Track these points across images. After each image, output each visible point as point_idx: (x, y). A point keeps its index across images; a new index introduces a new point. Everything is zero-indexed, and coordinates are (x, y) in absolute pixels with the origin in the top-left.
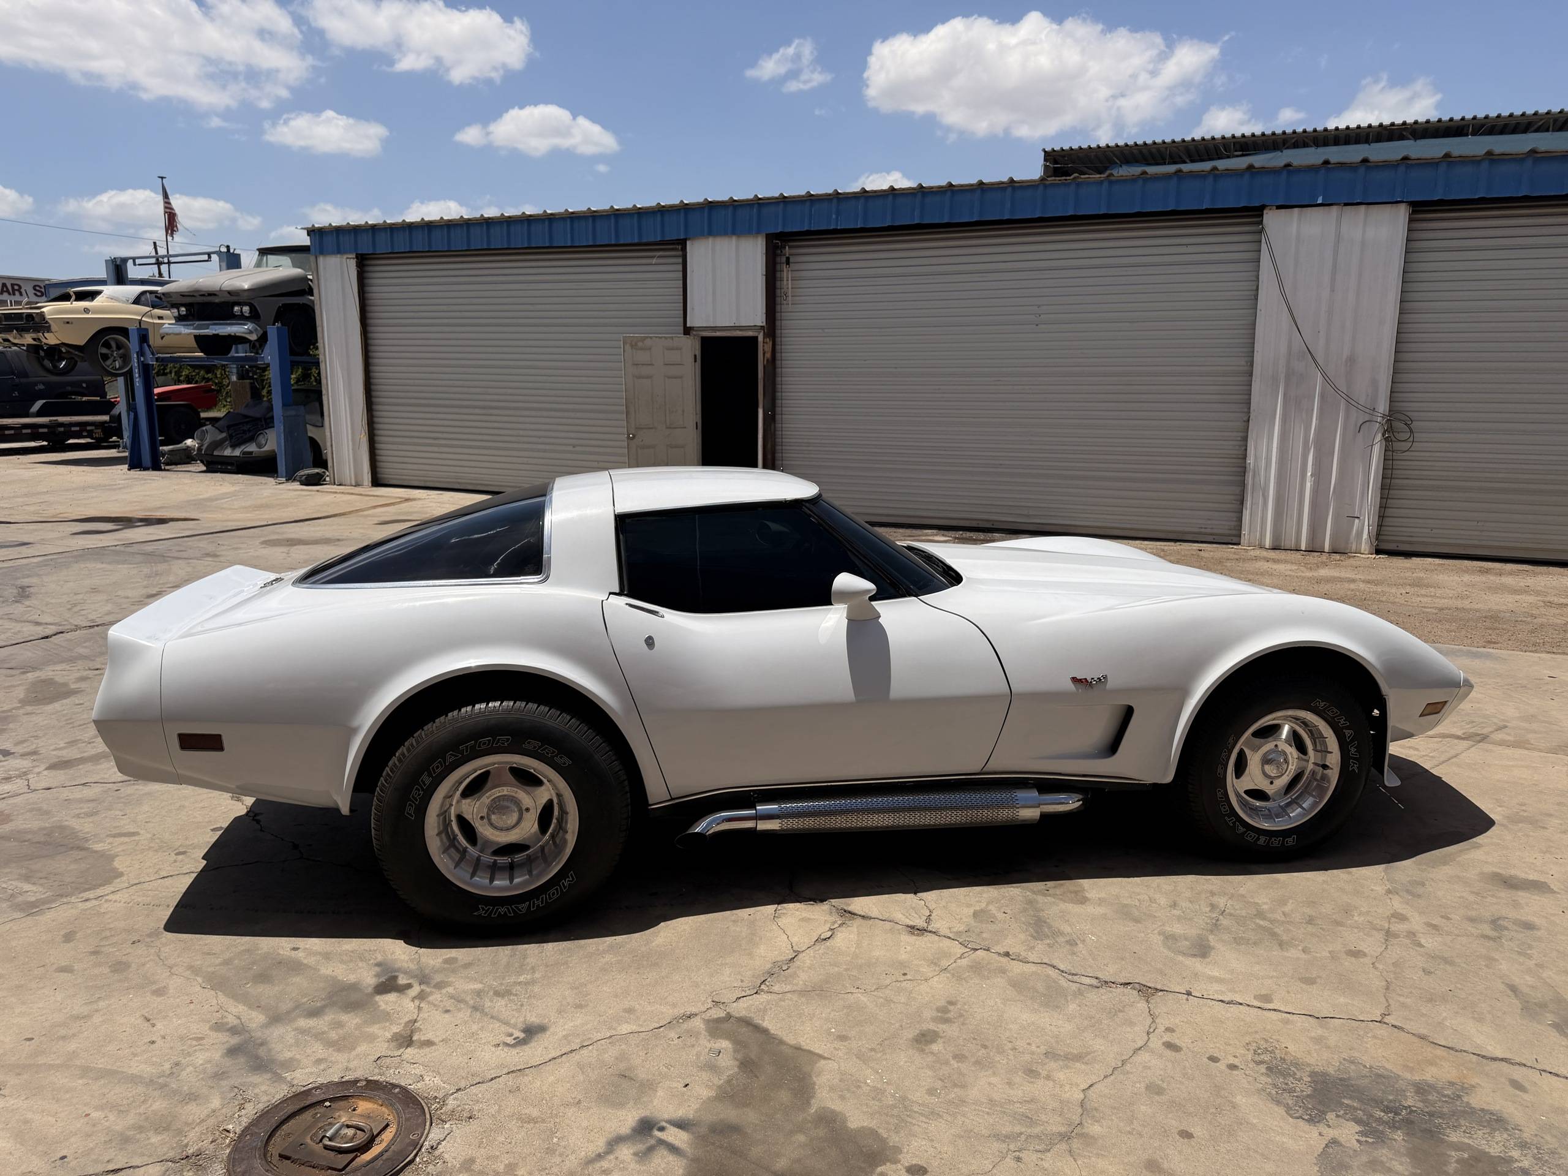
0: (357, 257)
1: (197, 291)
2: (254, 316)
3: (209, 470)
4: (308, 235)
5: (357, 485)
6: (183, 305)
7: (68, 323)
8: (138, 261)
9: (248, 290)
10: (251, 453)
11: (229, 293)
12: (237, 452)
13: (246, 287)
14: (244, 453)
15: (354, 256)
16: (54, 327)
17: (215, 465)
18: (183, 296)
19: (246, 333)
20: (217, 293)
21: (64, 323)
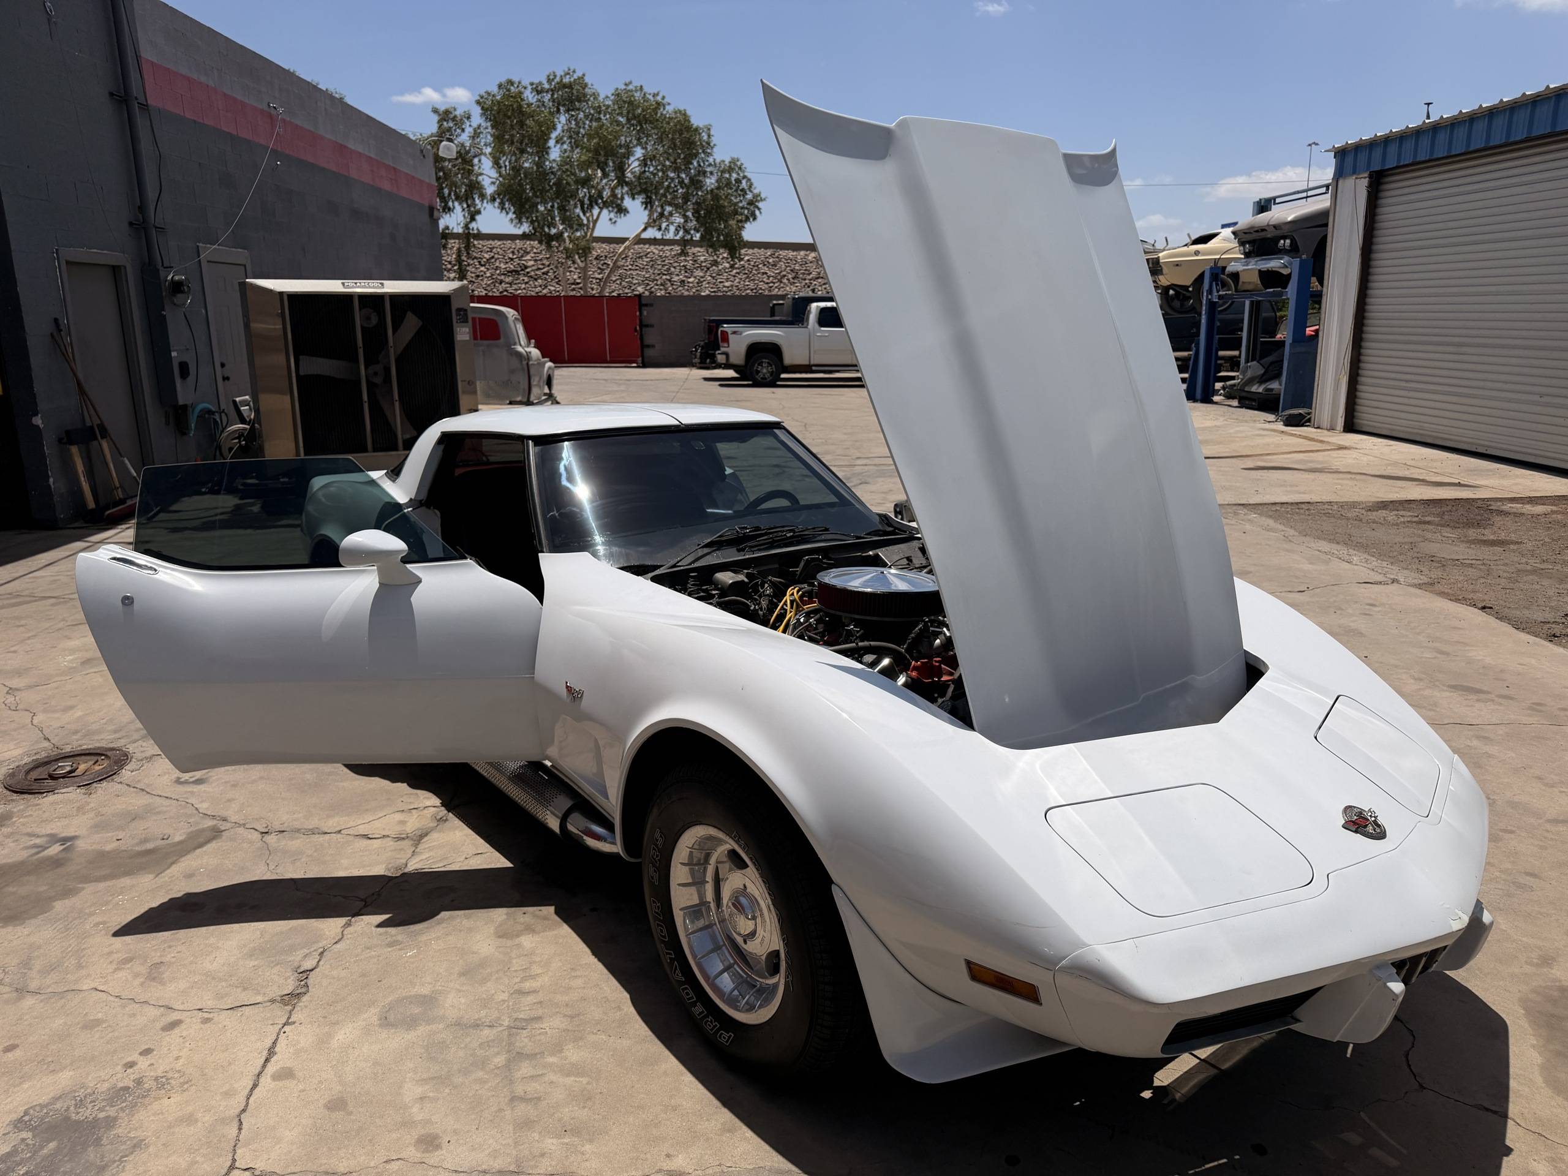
0: (1370, 177)
1: (1252, 228)
2: (1294, 250)
3: (1242, 406)
4: (1335, 157)
5: (1332, 429)
6: (1249, 242)
7: (1177, 265)
8: (1278, 200)
9: (1290, 222)
10: (1272, 390)
11: (1275, 227)
12: (1260, 390)
13: (1289, 219)
14: (1267, 390)
15: (1366, 175)
16: (1165, 270)
17: (1249, 401)
18: (1245, 233)
19: (1280, 268)
20: (1266, 228)
21: (1174, 265)
